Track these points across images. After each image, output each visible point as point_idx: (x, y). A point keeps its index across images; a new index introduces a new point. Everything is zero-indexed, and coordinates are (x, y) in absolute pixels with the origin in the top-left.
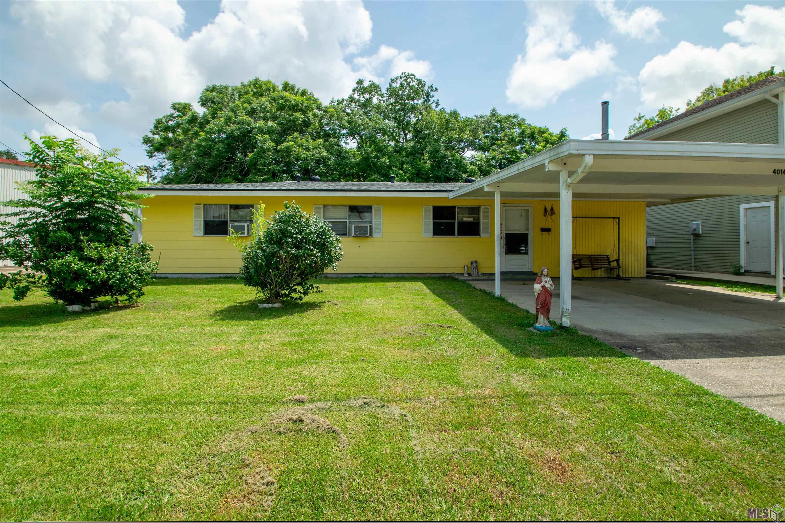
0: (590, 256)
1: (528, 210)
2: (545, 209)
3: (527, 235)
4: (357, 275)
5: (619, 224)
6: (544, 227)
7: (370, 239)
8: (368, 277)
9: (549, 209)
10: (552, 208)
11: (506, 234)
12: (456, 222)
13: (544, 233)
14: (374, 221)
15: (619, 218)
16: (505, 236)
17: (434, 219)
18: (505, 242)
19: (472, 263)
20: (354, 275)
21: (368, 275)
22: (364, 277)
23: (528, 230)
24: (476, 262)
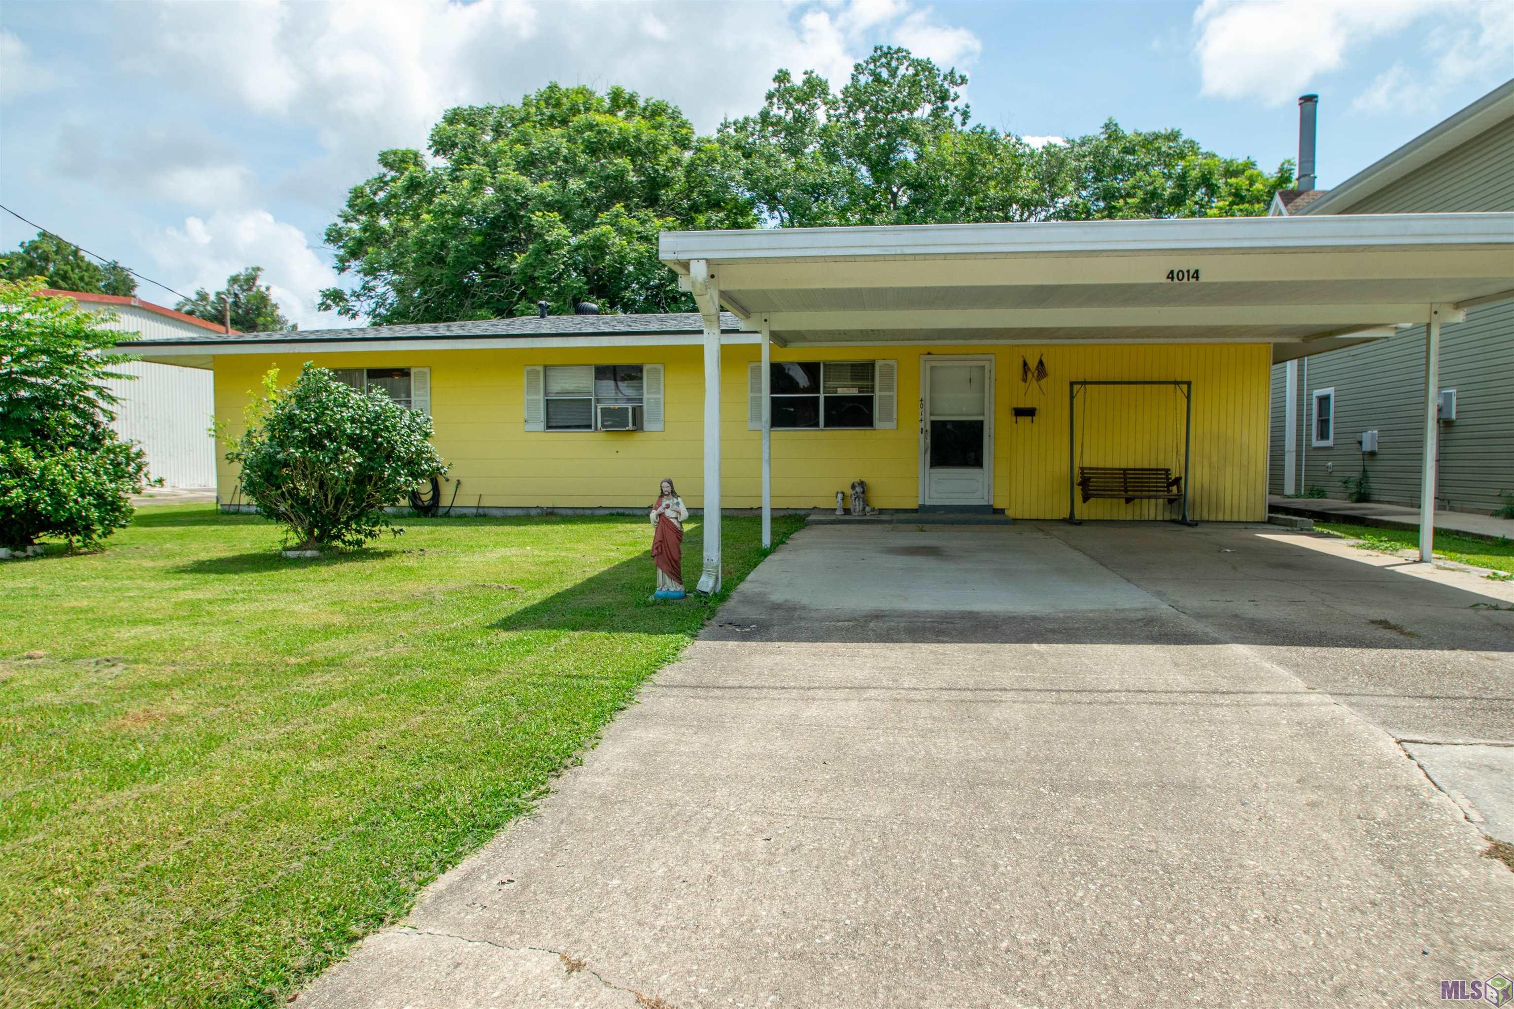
0: (1125, 470)
1: (983, 367)
2: (1025, 364)
3: (981, 423)
4: (614, 512)
5: (1188, 398)
6: (1022, 405)
7: (639, 436)
8: (634, 516)
9: (1033, 364)
10: (1041, 363)
11: (933, 423)
12: (822, 396)
13: (1020, 419)
14: (646, 396)
15: (1189, 384)
16: (928, 427)
17: (772, 392)
18: (929, 441)
19: (853, 487)
20: (607, 512)
21: (635, 512)
22: (629, 515)
23: (983, 414)
24: (862, 484)
